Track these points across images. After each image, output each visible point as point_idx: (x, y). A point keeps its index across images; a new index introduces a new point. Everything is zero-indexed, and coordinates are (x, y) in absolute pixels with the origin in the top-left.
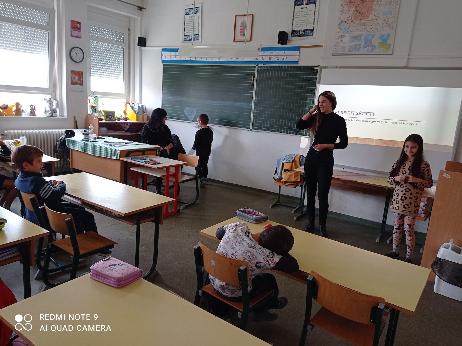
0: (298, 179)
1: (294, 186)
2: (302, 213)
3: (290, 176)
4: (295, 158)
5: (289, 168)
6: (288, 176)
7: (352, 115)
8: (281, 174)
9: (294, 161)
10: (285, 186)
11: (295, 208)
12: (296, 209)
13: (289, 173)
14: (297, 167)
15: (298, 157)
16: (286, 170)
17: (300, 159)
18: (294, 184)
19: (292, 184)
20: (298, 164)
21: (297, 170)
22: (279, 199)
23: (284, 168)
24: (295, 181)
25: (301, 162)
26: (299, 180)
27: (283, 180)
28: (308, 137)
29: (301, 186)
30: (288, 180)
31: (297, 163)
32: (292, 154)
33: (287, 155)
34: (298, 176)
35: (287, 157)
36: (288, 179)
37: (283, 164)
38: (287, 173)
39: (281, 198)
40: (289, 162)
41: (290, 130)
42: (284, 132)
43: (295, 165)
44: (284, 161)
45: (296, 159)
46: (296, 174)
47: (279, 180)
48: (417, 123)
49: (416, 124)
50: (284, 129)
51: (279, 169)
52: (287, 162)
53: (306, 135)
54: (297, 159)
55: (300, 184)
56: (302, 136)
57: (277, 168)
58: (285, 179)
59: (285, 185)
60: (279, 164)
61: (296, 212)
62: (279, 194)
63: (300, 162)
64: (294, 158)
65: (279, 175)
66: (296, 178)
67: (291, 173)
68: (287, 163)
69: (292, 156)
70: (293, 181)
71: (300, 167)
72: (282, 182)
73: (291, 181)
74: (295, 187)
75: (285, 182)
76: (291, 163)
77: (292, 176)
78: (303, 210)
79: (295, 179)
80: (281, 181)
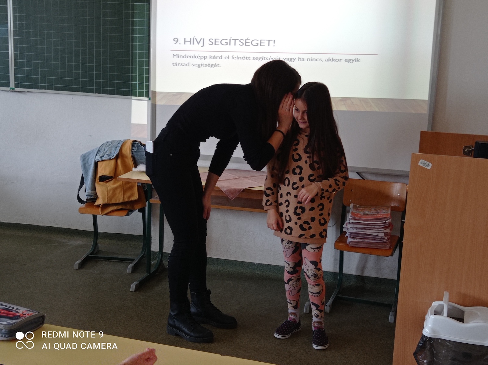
0: (132, 195)
1: (125, 213)
2: (148, 270)
3: (115, 190)
4: (121, 150)
5: (110, 173)
6: (110, 190)
7: (232, 47)
8: (94, 189)
9: (120, 156)
10: (106, 214)
11: (133, 260)
12: (134, 262)
13: (111, 185)
14: (127, 169)
15: (128, 145)
16: (103, 179)
17: (132, 150)
18: (124, 207)
19: (120, 207)
20: (130, 162)
21: (127, 176)
22: (95, 245)
23: (99, 174)
24: (126, 200)
25: (136, 157)
26: (136, 197)
27: (99, 202)
28: (147, 99)
29: (142, 210)
30: (111, 200)
31: (126, 160)
32: (114, 141)
33: (104, 142)
34: (131, 188)
35: (103, 148)
36: (111, 198)
37: (96, 164)
38: (107, 184)
39: (99, 241)
40: (110, 160)
41: (105, 84)
42: (91, 91)
43: (124, 164)
44: (98, 158)
45: (124, 152)
46: (128, 186)
47: (91, 201)
48: (359, 57)
49: (358, 60)
50: (91, 84)
51: (87, 176)
52: (104, 158)
53: (141, 95)
54: (127, 151)
55: (140, 206)
56: (133, 97)
57: (82, 176)
58: (104, 199)
59: (105, 212)
60: (87, 165)
61: (134, 269)
62: (95, 234)
63: (133, 157)
64: (118, 149)
65: (89, 191)
66: (128, 194)
67: (115, 183)
68: (105, 162)
69: (115, 144)
70: (121, 201)
71: (134, 169)
72: (98, 206)
73: (118, 202)
74: (127, 215)
75: (105, 206)
76: (113, 162)
77: (118, 191)
78: (150, 263)
79: (125, 197)
80: (96, 204)
